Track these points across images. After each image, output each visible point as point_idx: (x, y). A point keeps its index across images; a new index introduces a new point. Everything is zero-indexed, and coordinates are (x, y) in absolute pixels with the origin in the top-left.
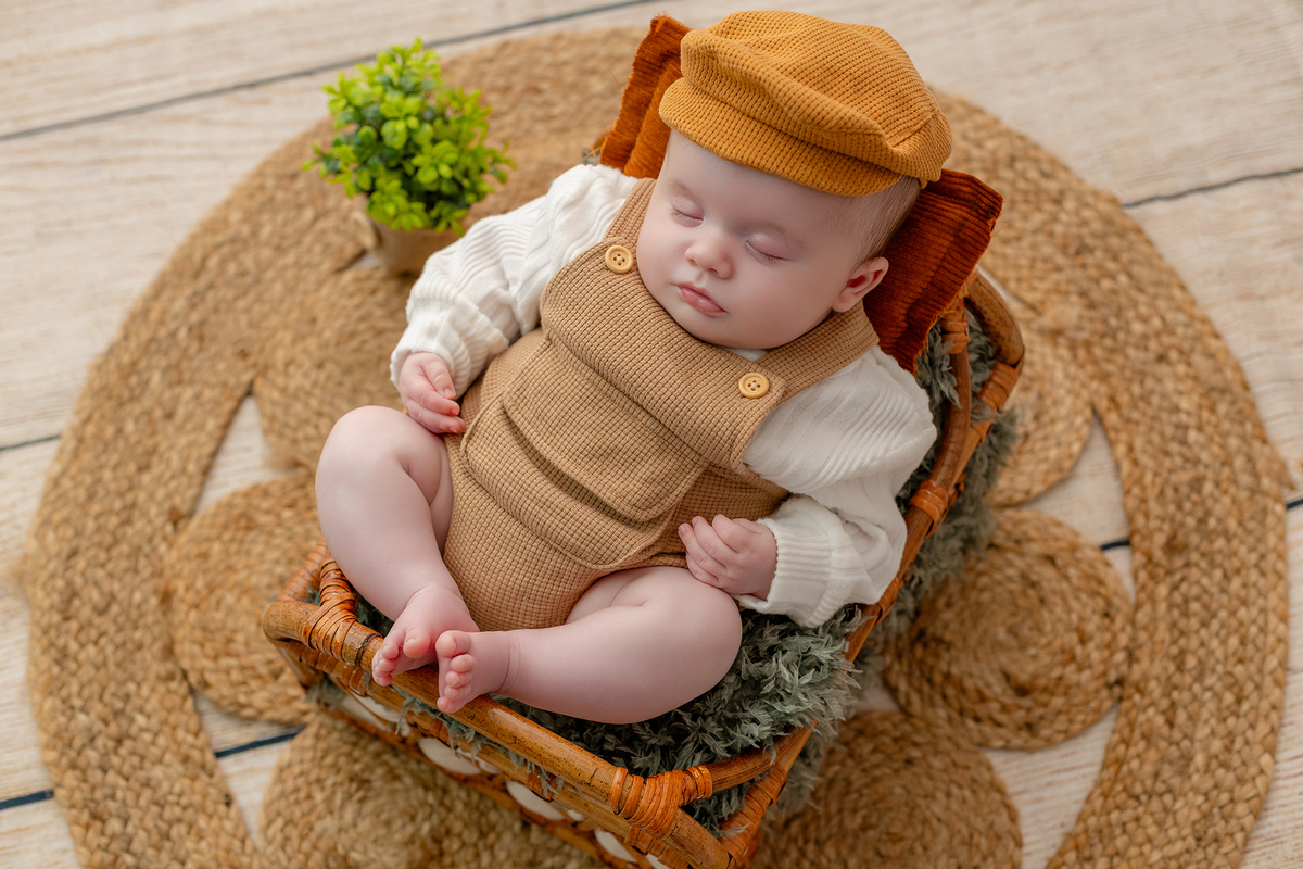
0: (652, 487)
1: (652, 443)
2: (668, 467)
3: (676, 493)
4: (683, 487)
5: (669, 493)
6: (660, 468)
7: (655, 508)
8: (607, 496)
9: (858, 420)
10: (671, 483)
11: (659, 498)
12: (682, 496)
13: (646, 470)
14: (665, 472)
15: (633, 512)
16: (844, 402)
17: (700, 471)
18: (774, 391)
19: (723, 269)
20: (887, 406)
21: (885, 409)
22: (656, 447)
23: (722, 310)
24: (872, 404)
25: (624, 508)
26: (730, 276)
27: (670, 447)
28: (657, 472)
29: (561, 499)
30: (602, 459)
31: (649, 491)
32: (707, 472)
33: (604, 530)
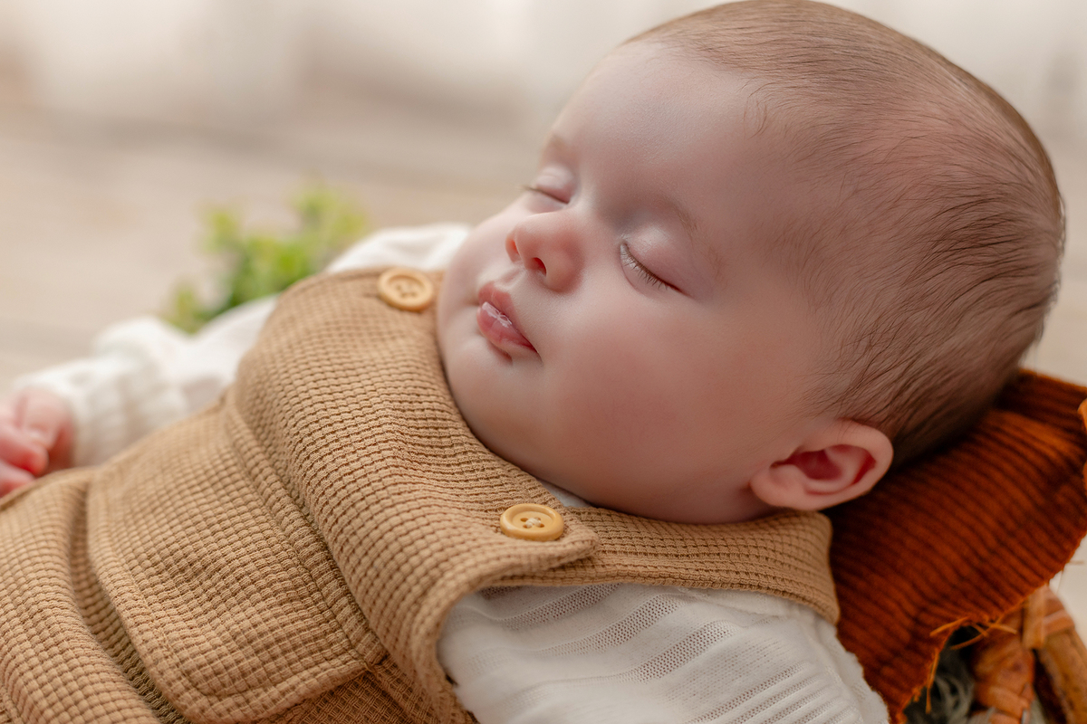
0: (239, 654)
1: (283, 575)
2: (291, 628)
3: (284, 686)
4: (304, 681)
5: (267, 681)
6: (274, 622)
7: (229, 702)
8: (145, 637)
9: (731, 705)
10: (282, 660)
11: (243, 683)
12: (292, 697)
13: (244, 617)
14: (280, 632)
15: (179, 686)
16: (714, 648)
17: (354, 664)
18: (565, 541)
19: (554, 262)
20: (803, 700)
21: (796, 705)
22: (288, 584)
23: (530, 347)
24: (764, 685)
25: (164, 671)
26: (565, 285)
27: (317, 595)
28: (263, 627)
29: (68, 621)
30: (180, 577)
31: (230, 659)
32: (365, 678)
33: (105, 697)
